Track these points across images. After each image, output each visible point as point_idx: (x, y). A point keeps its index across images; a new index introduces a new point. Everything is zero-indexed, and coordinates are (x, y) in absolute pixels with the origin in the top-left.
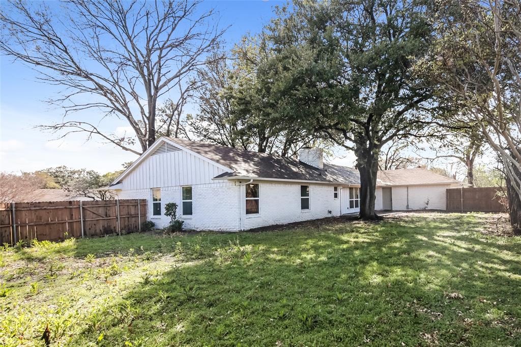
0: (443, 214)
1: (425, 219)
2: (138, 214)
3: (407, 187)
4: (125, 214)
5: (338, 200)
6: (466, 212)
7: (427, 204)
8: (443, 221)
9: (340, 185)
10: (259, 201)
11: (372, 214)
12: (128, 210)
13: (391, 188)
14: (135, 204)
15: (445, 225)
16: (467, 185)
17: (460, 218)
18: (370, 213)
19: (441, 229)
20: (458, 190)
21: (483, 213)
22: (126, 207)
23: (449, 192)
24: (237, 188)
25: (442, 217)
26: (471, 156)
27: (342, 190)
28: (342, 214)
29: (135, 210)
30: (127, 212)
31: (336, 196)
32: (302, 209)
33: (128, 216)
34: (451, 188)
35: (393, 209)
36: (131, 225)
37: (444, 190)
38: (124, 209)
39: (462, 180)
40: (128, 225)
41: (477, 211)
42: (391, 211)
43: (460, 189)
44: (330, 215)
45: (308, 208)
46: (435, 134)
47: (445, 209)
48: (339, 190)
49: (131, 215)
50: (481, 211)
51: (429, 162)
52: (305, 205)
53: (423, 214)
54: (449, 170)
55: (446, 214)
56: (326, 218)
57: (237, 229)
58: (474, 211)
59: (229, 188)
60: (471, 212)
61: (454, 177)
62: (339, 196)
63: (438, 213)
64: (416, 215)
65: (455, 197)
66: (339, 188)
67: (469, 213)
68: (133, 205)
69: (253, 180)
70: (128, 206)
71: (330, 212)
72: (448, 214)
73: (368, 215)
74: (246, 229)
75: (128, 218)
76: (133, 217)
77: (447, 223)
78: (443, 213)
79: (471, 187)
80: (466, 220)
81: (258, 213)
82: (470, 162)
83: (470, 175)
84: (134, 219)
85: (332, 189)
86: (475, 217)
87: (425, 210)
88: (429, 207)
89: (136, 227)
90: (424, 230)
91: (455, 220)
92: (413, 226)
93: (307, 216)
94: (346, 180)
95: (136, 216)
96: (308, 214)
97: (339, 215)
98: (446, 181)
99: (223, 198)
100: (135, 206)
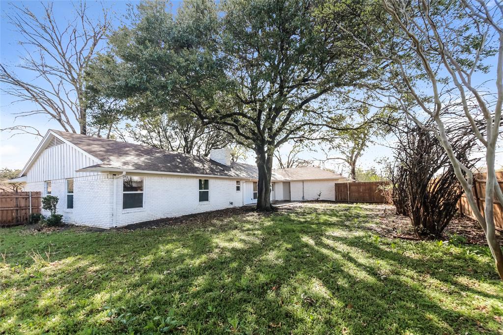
0: (333, 205)
1: (316, 210)
2: (29, 207)
3: (303, 181)
4: (12, 206)
5: (240, 193)
6: (352, 203)
7: (319, 196)
8: (333, 213)
9: (242, 179)
10: (144, 194)
11: (268, 205)
12: (17, 203)
13: (290, 182)
14: (26, 196)
15: (334, 219)
16: (351, 180)
17: (348, 210)
18: (266, 205)
19: (331, 225)
20: (345, 185)
21: (368, 204)
22: (14, 199)
23: (338, 186)
24: (109, 181)
25: (332, 208)
26: (354, 158)
27: (244, 184)
28: (244, 205)
29: (26, 202)
30: (15, 204)
31: (238, 189)
32: (200, 201)
33: (17, 208)
34: (339, 182)
35: (292, 200)
36: (20, 217)
37: (333, 184)
38: (12, 202)
39: (346, 176)
40: (17, 218)
41: (363, 203)
42: (289, 201)
43: (347, 183)
44: (231, 206)
45: (207, 200)
46: (326, 137)
47: (334, 200)
48: (242, 184)
49: (20, 207)
50: (366, 203)
51: (322, 164)
52: (204, 197)
53: (315, 204)
54: (336, 170)
55: (335, 205)
56: (228, 209)
57: (107, 226)
58: (360, 202)
59: (103, 182)
60: (357, 203)
61: (341, 174)
62: (241, 188)
63: (328, 203)
64: (309, 205)
65: (343, 190)
66: (241, 183)
67: (355, 204)
68: (23, 198)
69: (127, 172)
70: (16, 198)
71: (232, 203)
72: (337, 205)
73: (264, 206)
74: (119, 225)
75: (17, 210)
76: (23, 209)
77: (337, 216)
78: (333, 203)
79: (354, 182)
80: (354, 212)
81: (142, 207)
82: (353, 163)
83: (353, 172)
84: (24, 211)
85: (235, 183)
86: (361, 208)
87: (317, 201)
88: (321, 199)
89: (27, 219)
90: (312, 226)
91: (344, 212)
92: (302, 220)
93: (205, 207)
94: (249, 175)
95: (27, 208)
96: (207, 206)
97: (241, 205)
98: (335, 177)
99: (97, 192)
100: (26, 199)
